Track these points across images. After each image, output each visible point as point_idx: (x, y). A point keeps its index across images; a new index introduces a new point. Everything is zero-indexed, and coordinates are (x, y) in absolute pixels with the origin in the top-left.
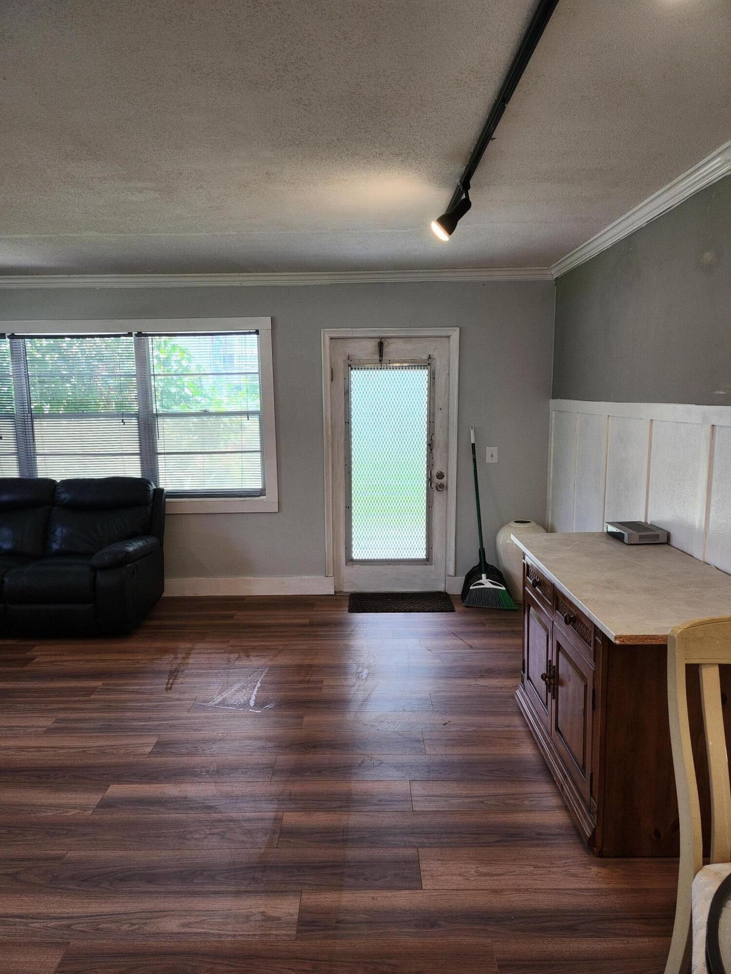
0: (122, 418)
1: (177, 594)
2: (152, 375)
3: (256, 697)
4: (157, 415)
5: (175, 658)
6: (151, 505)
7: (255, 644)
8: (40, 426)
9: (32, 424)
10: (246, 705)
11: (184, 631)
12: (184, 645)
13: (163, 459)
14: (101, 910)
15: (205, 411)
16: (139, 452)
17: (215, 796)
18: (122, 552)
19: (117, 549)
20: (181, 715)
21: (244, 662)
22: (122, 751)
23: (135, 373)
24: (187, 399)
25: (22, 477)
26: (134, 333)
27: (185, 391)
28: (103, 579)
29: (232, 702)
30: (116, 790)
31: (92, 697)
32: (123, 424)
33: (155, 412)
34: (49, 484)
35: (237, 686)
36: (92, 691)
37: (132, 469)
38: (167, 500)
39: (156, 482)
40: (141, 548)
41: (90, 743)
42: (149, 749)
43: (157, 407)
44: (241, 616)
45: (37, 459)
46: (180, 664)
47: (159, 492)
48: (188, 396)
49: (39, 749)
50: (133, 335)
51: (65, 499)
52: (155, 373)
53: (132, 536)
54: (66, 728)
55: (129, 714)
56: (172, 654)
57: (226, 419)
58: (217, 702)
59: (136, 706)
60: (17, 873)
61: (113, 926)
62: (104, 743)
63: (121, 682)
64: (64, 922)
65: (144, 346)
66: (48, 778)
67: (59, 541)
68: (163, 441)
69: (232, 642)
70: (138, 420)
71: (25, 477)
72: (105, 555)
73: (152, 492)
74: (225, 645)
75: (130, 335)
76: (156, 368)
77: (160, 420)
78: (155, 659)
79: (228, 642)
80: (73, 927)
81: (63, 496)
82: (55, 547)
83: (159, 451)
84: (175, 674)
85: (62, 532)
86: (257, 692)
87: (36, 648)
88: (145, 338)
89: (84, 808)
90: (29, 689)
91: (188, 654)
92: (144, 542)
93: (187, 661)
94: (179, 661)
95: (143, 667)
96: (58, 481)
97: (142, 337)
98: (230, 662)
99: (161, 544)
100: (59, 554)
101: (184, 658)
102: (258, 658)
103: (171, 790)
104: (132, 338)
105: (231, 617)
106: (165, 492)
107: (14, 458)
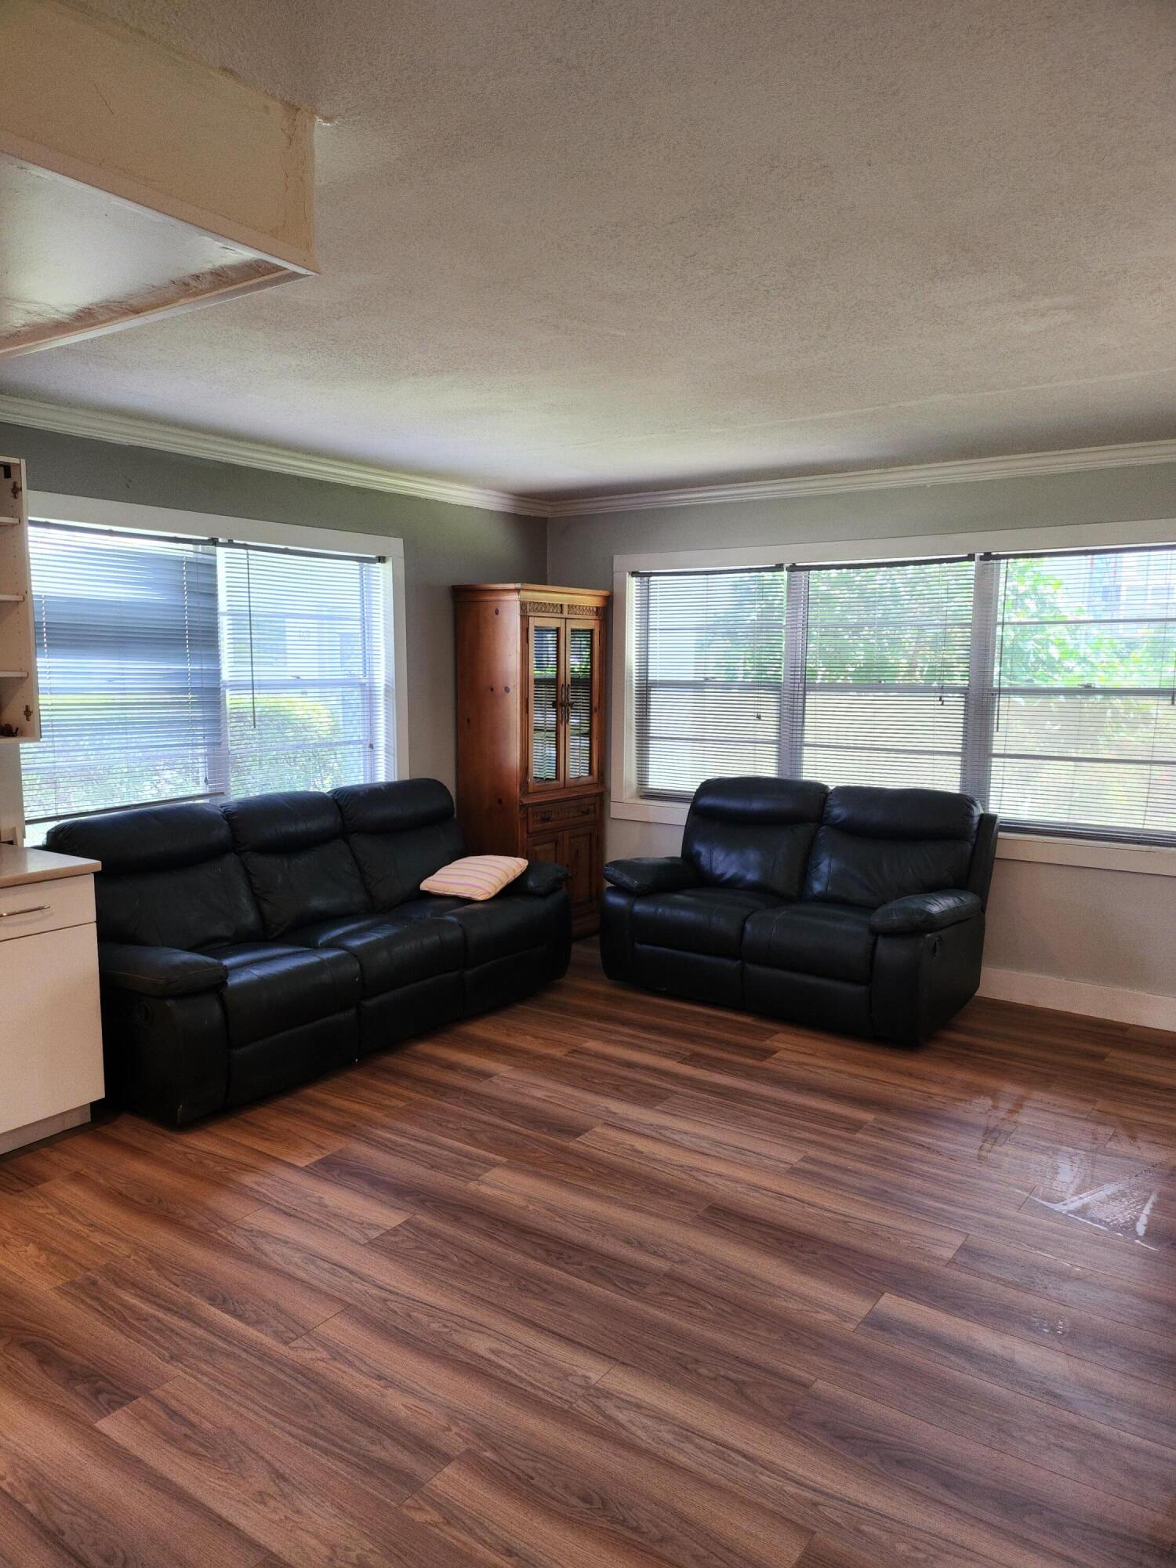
0: (939, 695)
1: (1001, 996)
2: (999, 624)
3: (1151, 1219)
4: (1000, 691)
5: (995, 1107)
6: (974, 840)
7: (1147, 1118)
8: (813, 700)
9: (804, 699)
10: (1129, 1228)
11: (1013, 1063)
12: (1011, 1089)
13: (1002, 764)
14: (865, 1499)
15: (1088, 686)
16: (960, 750)
17: (1066, 1379)
18: (923, 912)
19: (914, 906)
20: (1003, 1211)
21: (1123, 1147)
22: (904, 1242)
23: (970, 621)
24: (1051, 665)
25: (780, 777)
26: (977, 555)
27: (1050, 651)
28: (886, 950)
29: (1102, 1215)
30: (892, 1305)
31: (859, 1136)
32: (940, 703)
33: (996, 686)
34: (818, 791)
35: (1110, 1189)
36: (856, 1126)
37: (946, 778)
38: (1001, 834)
39: (985, 803)
40: (952, 910)
41: (854, 1210)
42: (948, 1254)
43: (999, 676)
44: (1119, 1060)
45: (805, 751)
46: (1004, 1119)
47: (989, 820)
48: (1052, 660)
49: (780, 1196)
50: (976, 558)
51: (838, 817)
52: (1006, 620)
53: (937, 888)
54: (818, 1175)
55: (917, 1183)
56: (989, 1098)
57: (1117, 701)
58: (1072, 1207)
59: (928, 1172)
60: (744, 1383)
61: (885, 1537)
62: (877, 1219)
63: (904, 1123)
64: (809, 1495)
65: (993, 575)
66: (791, 1247)
67: (825, 880)
68: (1004, 734)
69: (1101, 1104)
70: (966, 698)
71: (784, 778)
72: (892, 913)
73: (976, 820)
74: (1089, 1107)
75: (971, 558)
76: (1008, 612)
77: (1003, 701)
78: (960, 1100)
79: (1094, 1102)
80: (821, 1508)
81: (837, 811)
82: (818, 887)
83: (994, 751)
84: (995, 1135)
85: (830, 866)
86: (1152, 1210)
87: (777, 1037)
88: (995, 561)
89: (845, 1317)
90: (769, 1098)
91: (1018, 1105)
92: (957, 900)
93: (1016, 1117)
94: (1002, 1114)
95: (940, 1109)
96: (832, 788)
97: (991, 561)
98: (1096, 1139)
99: (983, 910)
100: (824, 899)
101: (1011, 1112)
102: (1154, 1147)
103: (987, 1339)
104: (973, 563)
105: (1101, 1057)
106: (998, 821)
107: (773, 748)
